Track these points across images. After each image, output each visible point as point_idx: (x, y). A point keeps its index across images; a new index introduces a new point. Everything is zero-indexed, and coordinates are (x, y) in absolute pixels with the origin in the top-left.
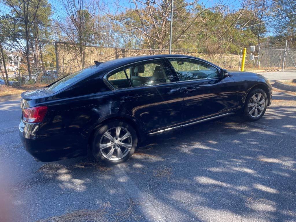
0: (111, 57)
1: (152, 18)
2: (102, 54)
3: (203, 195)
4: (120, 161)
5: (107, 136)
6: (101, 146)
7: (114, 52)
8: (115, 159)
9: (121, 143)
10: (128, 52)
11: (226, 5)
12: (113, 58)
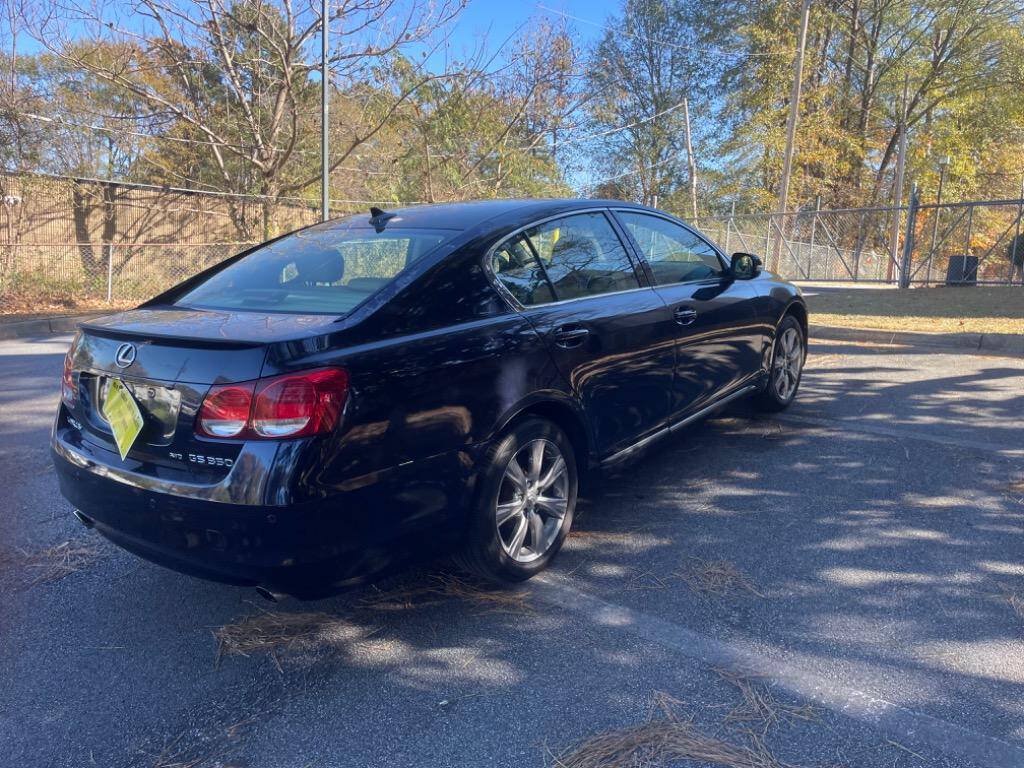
0: (54, 215)
1: (233, 80)
2: (12, 201)
3: (898, 613)
4: (541, 562)
5: (514, 476)
6: (499, 513)
7: (65, 198)
8: (530, 558)
9: (541, 499)
10: (130, 199)
11: (490, 70)
12: (62, 218)
